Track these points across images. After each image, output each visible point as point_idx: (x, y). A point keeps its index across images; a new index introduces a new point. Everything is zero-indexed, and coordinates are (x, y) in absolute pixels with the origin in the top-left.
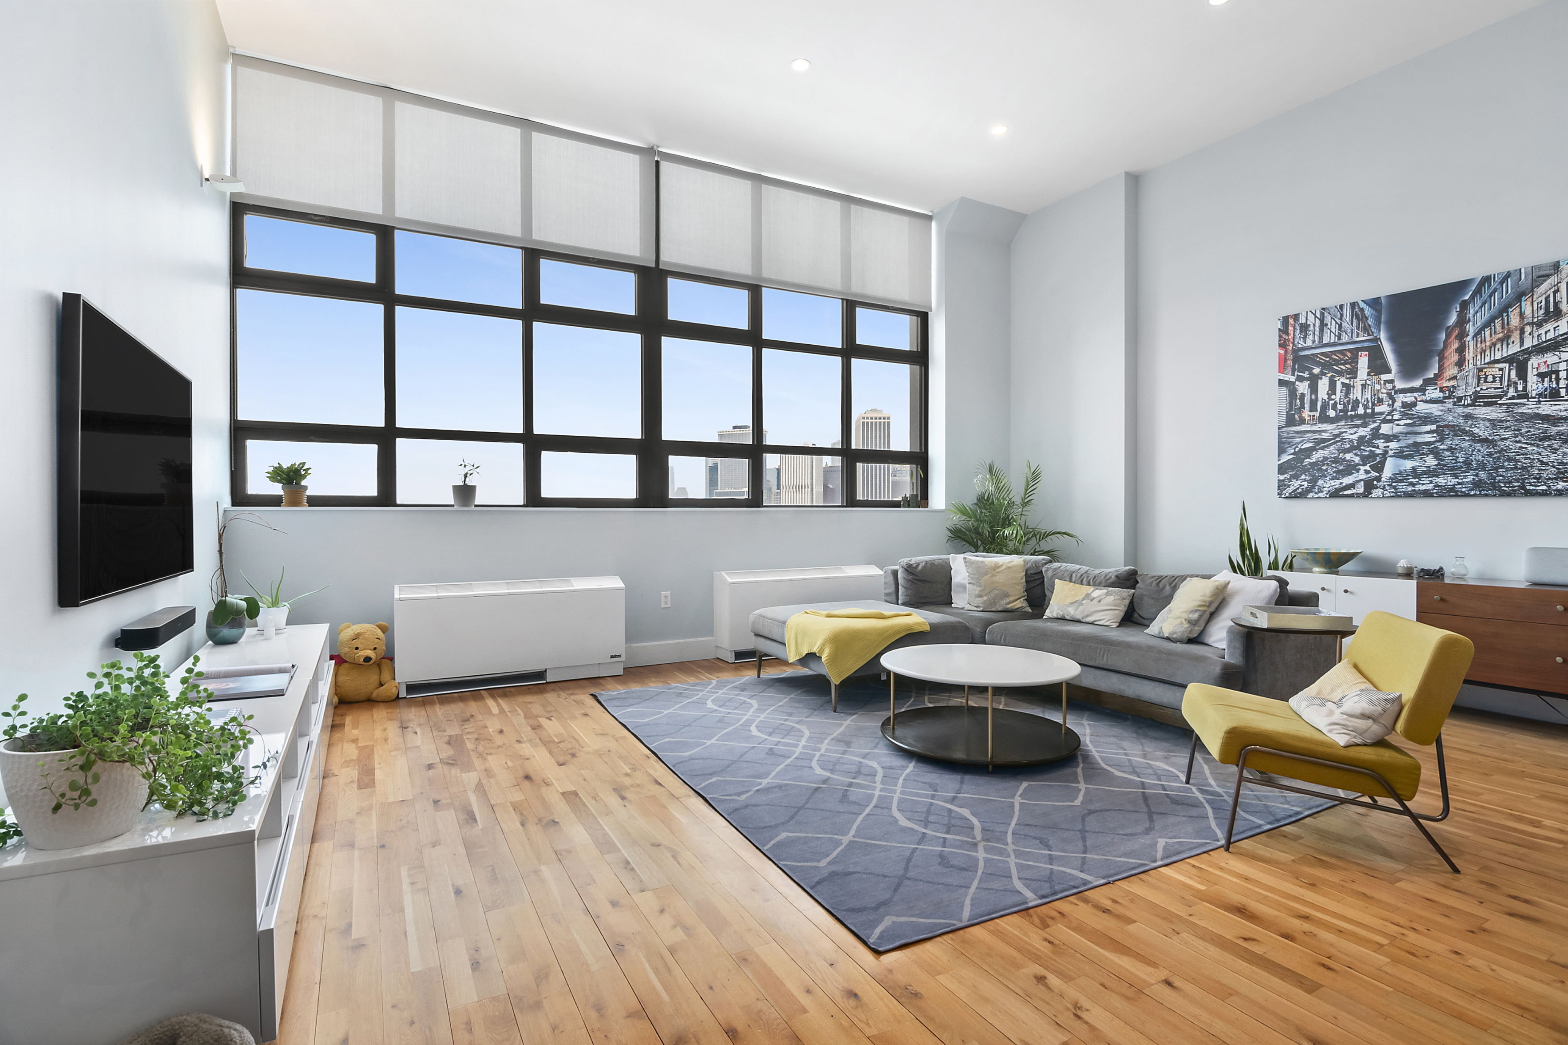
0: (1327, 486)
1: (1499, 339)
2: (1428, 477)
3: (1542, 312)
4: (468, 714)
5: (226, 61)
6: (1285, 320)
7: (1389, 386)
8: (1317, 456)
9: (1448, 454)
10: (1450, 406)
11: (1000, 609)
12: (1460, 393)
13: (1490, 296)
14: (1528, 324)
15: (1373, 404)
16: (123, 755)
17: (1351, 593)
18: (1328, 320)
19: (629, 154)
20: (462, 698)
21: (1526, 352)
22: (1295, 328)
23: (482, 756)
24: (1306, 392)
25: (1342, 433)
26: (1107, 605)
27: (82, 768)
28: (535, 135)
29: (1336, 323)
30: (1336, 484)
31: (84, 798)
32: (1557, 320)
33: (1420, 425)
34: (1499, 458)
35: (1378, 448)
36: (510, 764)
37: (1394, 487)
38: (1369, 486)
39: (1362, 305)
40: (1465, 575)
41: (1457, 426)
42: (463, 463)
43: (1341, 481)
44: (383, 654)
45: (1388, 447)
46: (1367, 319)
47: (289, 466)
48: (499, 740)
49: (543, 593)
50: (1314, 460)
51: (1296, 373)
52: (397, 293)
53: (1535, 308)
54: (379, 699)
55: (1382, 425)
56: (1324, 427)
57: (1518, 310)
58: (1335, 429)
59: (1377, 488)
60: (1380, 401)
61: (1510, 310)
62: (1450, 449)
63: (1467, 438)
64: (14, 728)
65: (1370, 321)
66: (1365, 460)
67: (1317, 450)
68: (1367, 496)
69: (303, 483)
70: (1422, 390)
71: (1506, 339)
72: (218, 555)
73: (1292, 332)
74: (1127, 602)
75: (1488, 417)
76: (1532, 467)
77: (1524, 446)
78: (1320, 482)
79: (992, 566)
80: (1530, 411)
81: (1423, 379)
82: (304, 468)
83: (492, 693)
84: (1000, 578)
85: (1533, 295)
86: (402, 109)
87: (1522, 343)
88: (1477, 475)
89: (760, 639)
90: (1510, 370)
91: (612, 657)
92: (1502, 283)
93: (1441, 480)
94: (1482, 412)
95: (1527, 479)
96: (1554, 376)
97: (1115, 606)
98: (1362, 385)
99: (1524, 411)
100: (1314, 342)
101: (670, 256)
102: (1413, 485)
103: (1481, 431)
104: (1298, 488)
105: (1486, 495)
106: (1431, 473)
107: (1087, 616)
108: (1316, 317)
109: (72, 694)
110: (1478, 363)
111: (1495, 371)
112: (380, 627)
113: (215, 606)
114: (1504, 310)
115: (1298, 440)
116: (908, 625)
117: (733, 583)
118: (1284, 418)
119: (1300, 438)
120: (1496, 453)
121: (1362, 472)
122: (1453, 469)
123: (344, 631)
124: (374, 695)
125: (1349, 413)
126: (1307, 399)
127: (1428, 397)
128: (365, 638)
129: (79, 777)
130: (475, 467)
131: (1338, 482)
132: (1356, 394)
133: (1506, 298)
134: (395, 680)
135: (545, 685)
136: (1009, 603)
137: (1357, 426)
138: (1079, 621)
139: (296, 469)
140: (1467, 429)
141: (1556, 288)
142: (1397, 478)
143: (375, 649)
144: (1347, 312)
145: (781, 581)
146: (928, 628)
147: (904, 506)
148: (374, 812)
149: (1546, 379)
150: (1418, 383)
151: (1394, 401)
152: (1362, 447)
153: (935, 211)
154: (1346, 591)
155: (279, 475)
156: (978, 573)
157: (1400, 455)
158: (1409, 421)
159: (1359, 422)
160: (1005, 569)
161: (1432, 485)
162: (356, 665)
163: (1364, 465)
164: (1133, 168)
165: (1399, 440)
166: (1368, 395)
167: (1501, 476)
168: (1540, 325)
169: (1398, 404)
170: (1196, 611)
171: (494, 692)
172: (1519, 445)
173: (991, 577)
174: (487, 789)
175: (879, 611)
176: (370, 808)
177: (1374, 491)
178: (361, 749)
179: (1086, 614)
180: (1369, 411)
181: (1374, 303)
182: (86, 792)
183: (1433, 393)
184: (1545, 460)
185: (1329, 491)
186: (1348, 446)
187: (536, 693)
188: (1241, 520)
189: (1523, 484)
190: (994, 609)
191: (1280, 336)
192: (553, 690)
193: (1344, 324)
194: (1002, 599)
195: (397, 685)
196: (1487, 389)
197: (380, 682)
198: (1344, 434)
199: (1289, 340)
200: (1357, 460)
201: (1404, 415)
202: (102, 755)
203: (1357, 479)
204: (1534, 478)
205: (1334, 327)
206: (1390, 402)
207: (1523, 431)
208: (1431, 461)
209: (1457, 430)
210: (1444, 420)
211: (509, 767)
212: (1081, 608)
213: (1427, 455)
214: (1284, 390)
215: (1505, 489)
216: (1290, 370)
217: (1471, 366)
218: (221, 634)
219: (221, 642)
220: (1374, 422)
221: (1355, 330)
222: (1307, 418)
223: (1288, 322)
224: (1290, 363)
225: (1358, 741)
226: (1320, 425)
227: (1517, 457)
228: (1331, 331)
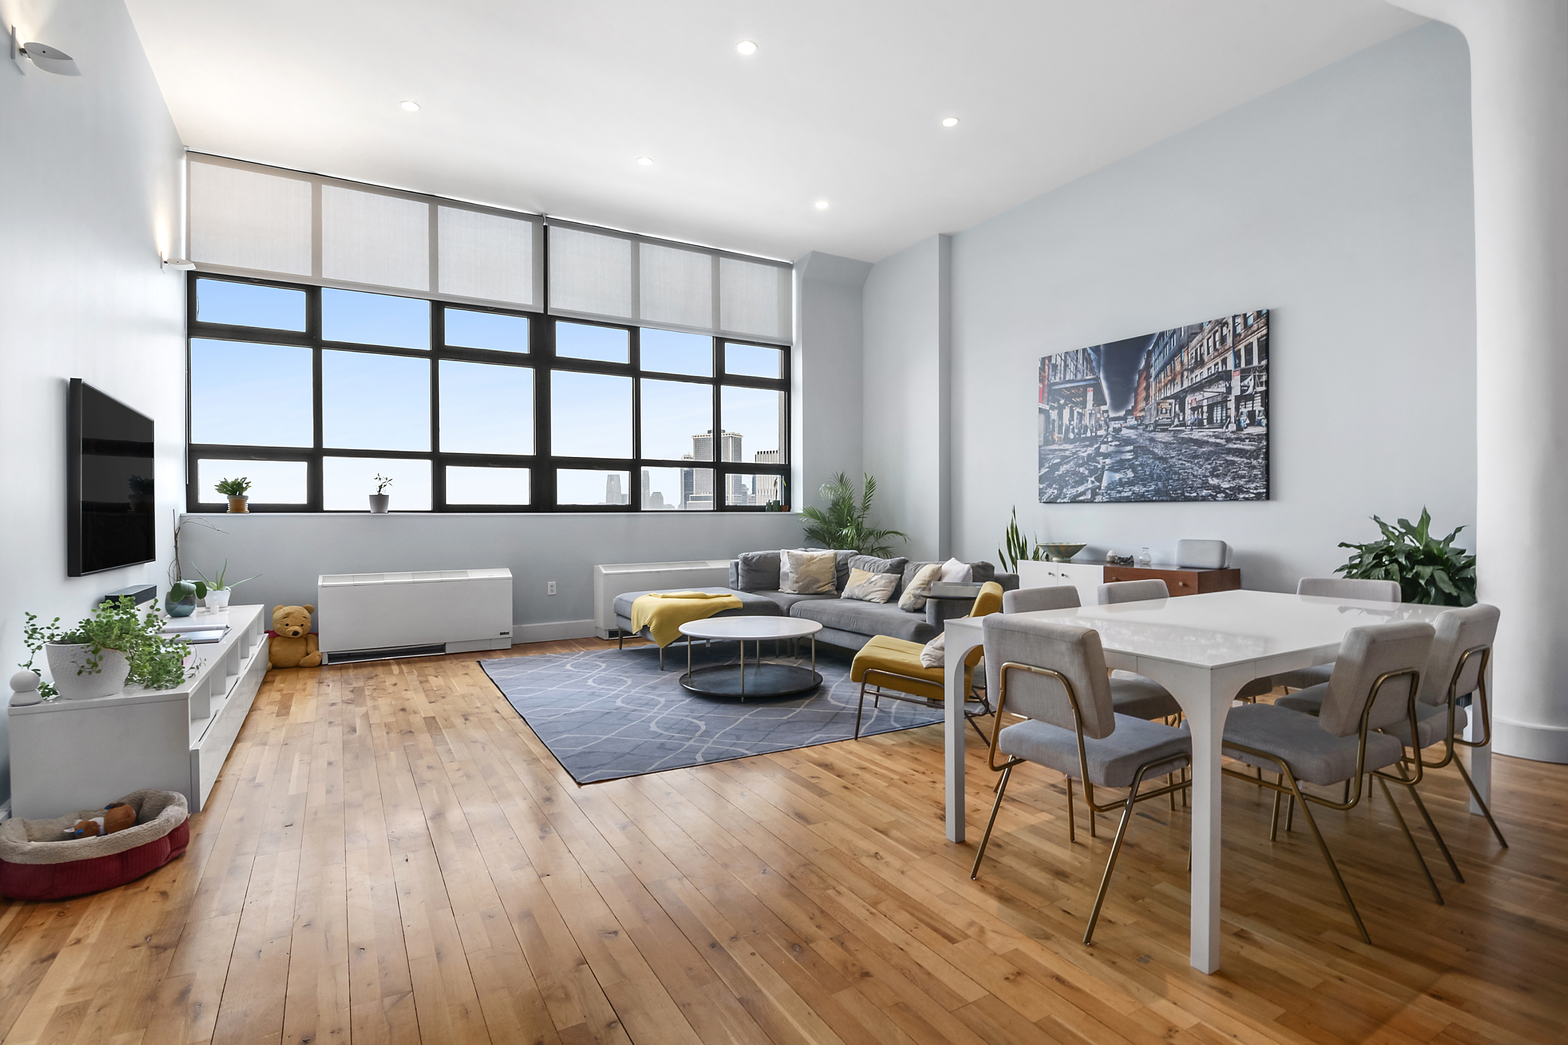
0: (1069, 493)
1: (1169, 381)
2: (1129, 486)
3: (1193, 361)
4: (374, 675)
5: (181, 157)
6: (1043, 360)
7: (1106, 415)
8: (1063, 469)
9: (1140, 468)
10: (1141, 431)
11: (812, 592)
12: (1147, 422)
13: (1164, 348)
14: (1185, 370)
15: (1096, 429)
16: (116, 646)
17: (1067, 576)
18: (1069, 361)
19: (521, 221)
20: (373, 665)
21: (1184, 391)
22: (1049, 368)
23: (374, 699)
24: (1056, 419)
25: (1077, 451)
26: (880, 587)
27: (93, 652)
28: (440, 208)
29: (1074, 364)
30: (1074, 491)
31: (94, 669)
32: (1202, 368)
33: (1124, 446)
34: (1169, 472)
35: (1099, 463)
36: (393, 702)
37: (1109, 494)
38: (1094, 494)
39: (1090, 351)
40: (1149, 562)
41: (1145, 447)
42: (378, 476)
43: (1077, 489)
44: (309, 630)
45: (1105, 462)
46: (1092, 361)
47: (233, 480)
48: (391, 689)
49: (442, 581)
50: (1061, 473)
51: (1050, 403)
52: (323, 339)
53: (1190, 358)
54: (305, 665)
55: (1102, 446)
56: (1067, 446)
57: (1180, 359)
58: (1073, 448)
59: (1098, 495)
60: (1100, 427)
61: (1176, 359)
62: (1141, 465)
63: (1151, 456)
64: (53, 635)
65: (1094, 364)
66: (1092, 472)
67: (1062, 465)
68: (1092, 502)
69: (244, 494)
70: (1124, 418)
71: (1172, 381)
72: (174, 550)
73: (1047, 371)
74: (894, 584)
75: (1163, 441)
76: (1188, 478)
77: (1184, 462)
78: (1065, 490)
79: (808, 559)
80: (1187, 436)
81: (1126, 411)
82: (245, 482)
83: (398, 662)
84: (813, 568)
85: (1188, 348)
86: (328, 190)
87: (1182, 386)
88: (1157, 485)
89: (620, 618)
90: (1175, 405)
91: (501, 634)
92: (1170, 338)
93: (1136, 489)
94: (1161, 436)
95: (1186, 488)
96: (1200, 410)
97: (885, 587)
98: (1090, 414)
99: (1184, 436)
100: (1060, 379)
101: (557, 304)
102: (1120, 492)
103: (1159, 451)
104: (1051, 495)
105: (1162, 501)
106: (1131, 483)
107: (866, 596)
108: (1062, 359)
109: (84, 620)
110: (1157, 399)
111: (1166, 405)
112: (307, 608)
113: (171, 588)
114: (1171, 359)
115: (1051, 456)
116: (725, 603)
117: (607, 574)
118: (1042, 439)
119: (1052, 454)
120: (1168, 467)
121: (1089, 482)
122: (1142, 480)
123: (278, 611)
124: (302, 662)
125: (1082, 436)
126: (1056, 424)
127: (1128, 424)
128: (294, 617)
129: (92, 657)
130: (388, 480)
131: (1076, 490)
132: (1086, 421)
133: (1173, 350)
134: (318, 650)
135: (444, 656)
136: (819, 588)
137: (1087, 446)
138: (861, 600)
139: (239, 482)
140: (1151, 449)
141: (1201, 343)
142: (1111, 486)
143: (302, 625)
144: (1080, 356)
145: (650, 572)
146: (742, 606)
147: (768, 511)
148: (284, 728)
149: (1196, 412)
150: (1122, 413)
151: (1108, 427)
152: (1090, 463)
153: (795, 261)
154: (1063, 575)
155: (225, 487)
156: (797, 563)
157: (1112, 469)
158: (1117, 443)
159: (1087, 443)
160: (818, 560)
161: (1131, 492)
162: (286, 638)
163: (1091, 477)
164: (947, 230)
165: (1111, 458)
166: (1093, 422)
167: (1171, 485)
168: (1192, 371)
169: (1111, 429)
170: (920, 588)
171: (400, 660)
172: (1180, 462)
173: (806, 567)
174: (370, 716)
175: (703, 593)
176: (283, 726)
177: (1097, 497)
178: (283, 696)
179: (865, 594)
180: (1094, 434)
181: (1096, 349)
182: (95, 665)
183: (1132, 421)
184: (1195, 473)
185: (1070, 497)
186: (1081, 462)
187: (435, 661)
188: (1012, 520)
189: (1183, 491)
190: (807, 592)
191: (1040, 373)
192: (449, 659)
193: (1079, 366)
194: (814, 584)
195: (320, 654)
196: (1162, 419)
197: (307, 652)
198: (1079, 452)
199: (1045, 376)
200: (1086, 472)
201: (1115, 438)
202: (104, 645)
203: (1087, 488)
204: (1190, 487)
205: (1072, 367)
206: (1106, 427)
207: (1183, 451)
208: (1130, 474)
209: (1145, 450)
210: (1138, 442)
211: (391, 704)
212: (863, 589)
213: (1128, 469)
214: (1042, 416)
215: (1173, 495)
216: (1045, 401)
217: (1153, 401)
218: (177, 609)
219: (176, 615)
220: (1097, 443)
221: (1085, 371)
222: (1057, 439)
223: (1045, 362)
224: (1046, 395)
225: (935, 664)
226: (1064, 445)
227: (1180, 471)
228: (1071, 371)
